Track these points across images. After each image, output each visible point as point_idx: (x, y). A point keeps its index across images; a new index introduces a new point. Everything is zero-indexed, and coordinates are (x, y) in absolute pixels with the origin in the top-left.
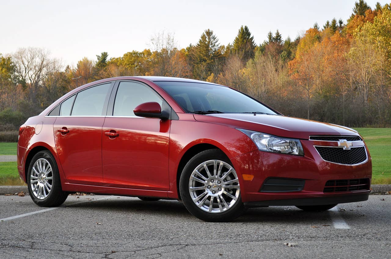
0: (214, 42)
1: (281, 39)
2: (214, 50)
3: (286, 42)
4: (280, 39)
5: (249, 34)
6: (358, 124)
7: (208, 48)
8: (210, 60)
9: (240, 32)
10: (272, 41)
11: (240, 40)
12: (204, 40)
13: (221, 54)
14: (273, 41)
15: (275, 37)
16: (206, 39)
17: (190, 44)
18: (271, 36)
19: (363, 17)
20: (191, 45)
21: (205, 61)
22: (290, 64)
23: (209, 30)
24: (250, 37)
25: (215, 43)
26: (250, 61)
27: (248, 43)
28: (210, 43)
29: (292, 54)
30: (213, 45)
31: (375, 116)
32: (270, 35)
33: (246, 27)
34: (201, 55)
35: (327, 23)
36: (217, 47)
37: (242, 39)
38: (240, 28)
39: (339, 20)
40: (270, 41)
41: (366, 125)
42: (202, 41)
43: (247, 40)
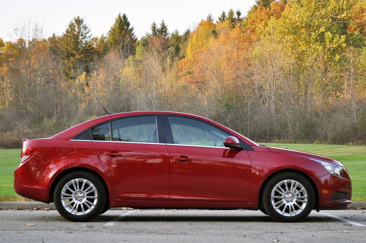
0: (84, 32)
1: (167, 31)
2: (84, 43)
3: (173, 35)
4: (165, 31)
5: (128, 24)
6: (265, 139)
7: (78, 39)
8: (79, 55)
9: (117, 21)
10: (156, 34)
11: (117, 31)
12: (73, 30)
13: (93, 48)
14: (158, 34)
15: (159, 29)
16: (75, 29)
17: (53, 33)
18: (155, 27)
19: (268, 9)
20: (54, 35)
21: (74, 55)
22: (181, 64)
23: (78, 17)
24: (130, 28)
25: (86, 33)
26: (131, 58)
27: (127, 35)
28: (80, 34)
29: (181, 51)
30: (84, 36)
31: (285, 129)
32: (153, 26)
33: (124, 15)
34: (69, 48)
35: (223, 14)
36: (89, 39)
37: (120, 29)
38: (117, 17)
39: (237, 10)
40: (153, 34)
41: (274, 139)
42: (70, 31)
43: (125, 31)
